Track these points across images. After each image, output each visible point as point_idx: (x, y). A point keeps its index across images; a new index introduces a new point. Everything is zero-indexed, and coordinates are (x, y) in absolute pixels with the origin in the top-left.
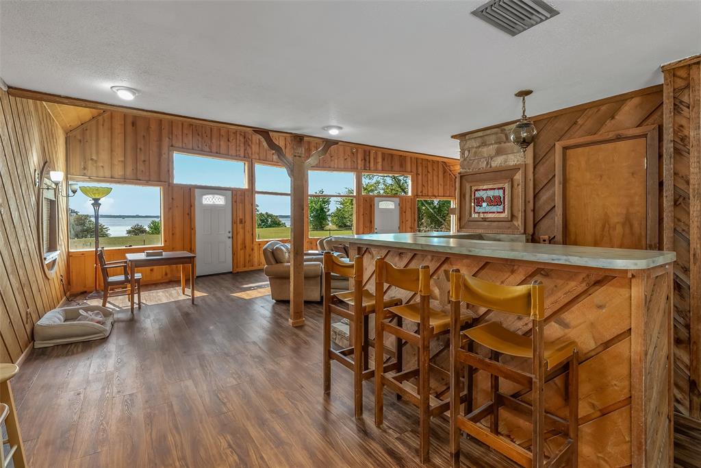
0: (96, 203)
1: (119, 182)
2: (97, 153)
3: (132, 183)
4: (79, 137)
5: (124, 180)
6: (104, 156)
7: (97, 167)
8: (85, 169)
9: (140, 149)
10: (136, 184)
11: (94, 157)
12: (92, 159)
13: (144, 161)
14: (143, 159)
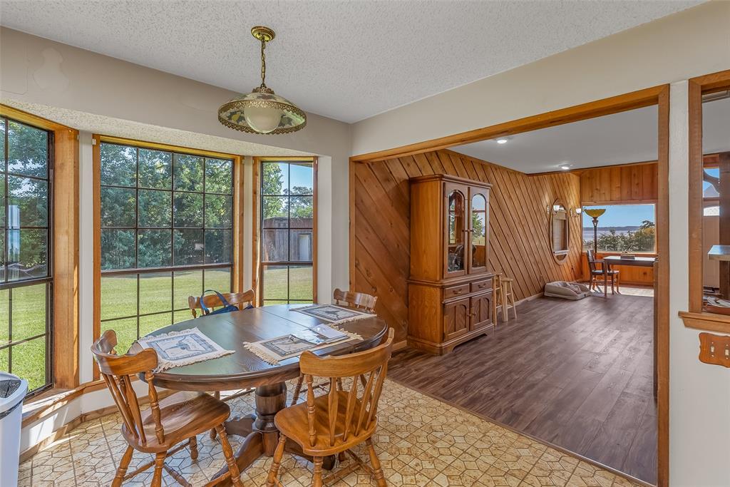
0: (595, 221)
1: (617, 204)
2: (600, 184)
3: (628, 203)
4: (588, 176)
5: (620, 201)
6: (605, 185)
7: (600, 194)
8: (592, 196)
9: (634, 175)
10: (630, 203)
11: (598, 188)
12: (597, 189)
13: (638, 184)
14: (636, 183)
